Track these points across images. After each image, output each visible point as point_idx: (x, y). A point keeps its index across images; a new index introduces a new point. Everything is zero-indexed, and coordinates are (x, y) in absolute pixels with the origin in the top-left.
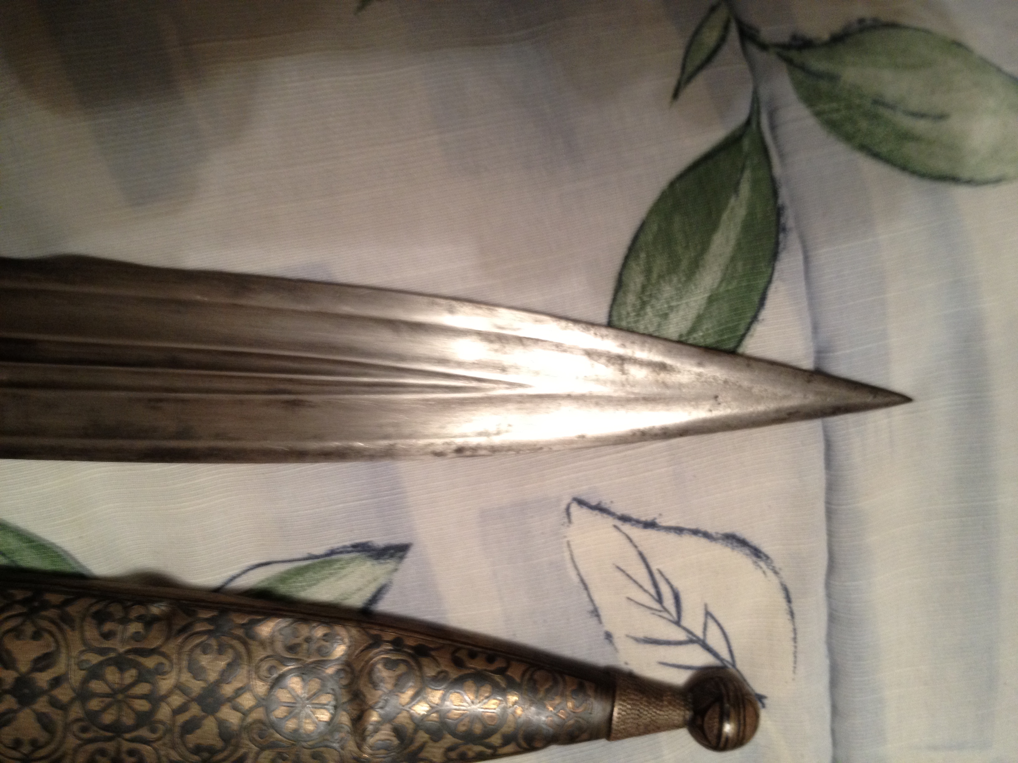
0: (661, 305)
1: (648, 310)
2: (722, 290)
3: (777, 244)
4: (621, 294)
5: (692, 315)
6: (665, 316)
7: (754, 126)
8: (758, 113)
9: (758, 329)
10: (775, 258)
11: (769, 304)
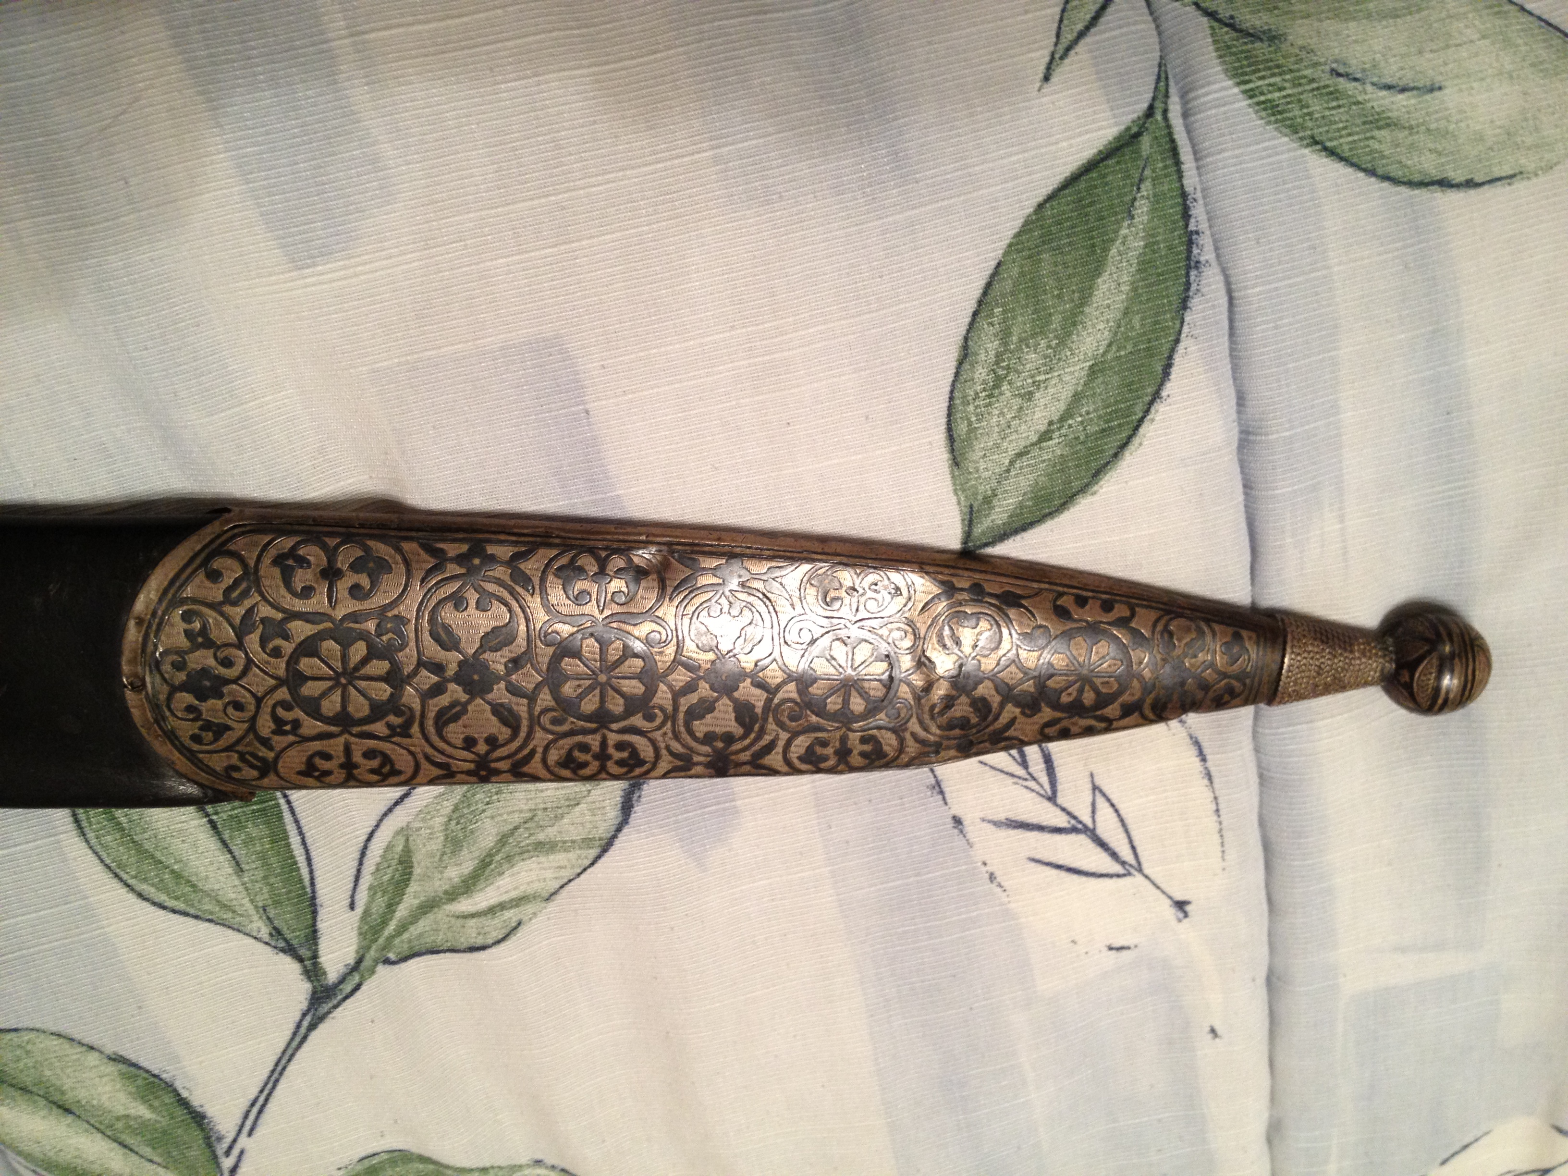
0: (1022, 381)
1: (1005, 387)
2: (1109, 356)
3: (1188, 285)
4: (966, 366)
5: (1066, 394)
6: (1029, 396)
7: (1159, 117)
8: (1167, 96)
9: (1161, 410)
10: (1184, 304)
11: (1176, 372)
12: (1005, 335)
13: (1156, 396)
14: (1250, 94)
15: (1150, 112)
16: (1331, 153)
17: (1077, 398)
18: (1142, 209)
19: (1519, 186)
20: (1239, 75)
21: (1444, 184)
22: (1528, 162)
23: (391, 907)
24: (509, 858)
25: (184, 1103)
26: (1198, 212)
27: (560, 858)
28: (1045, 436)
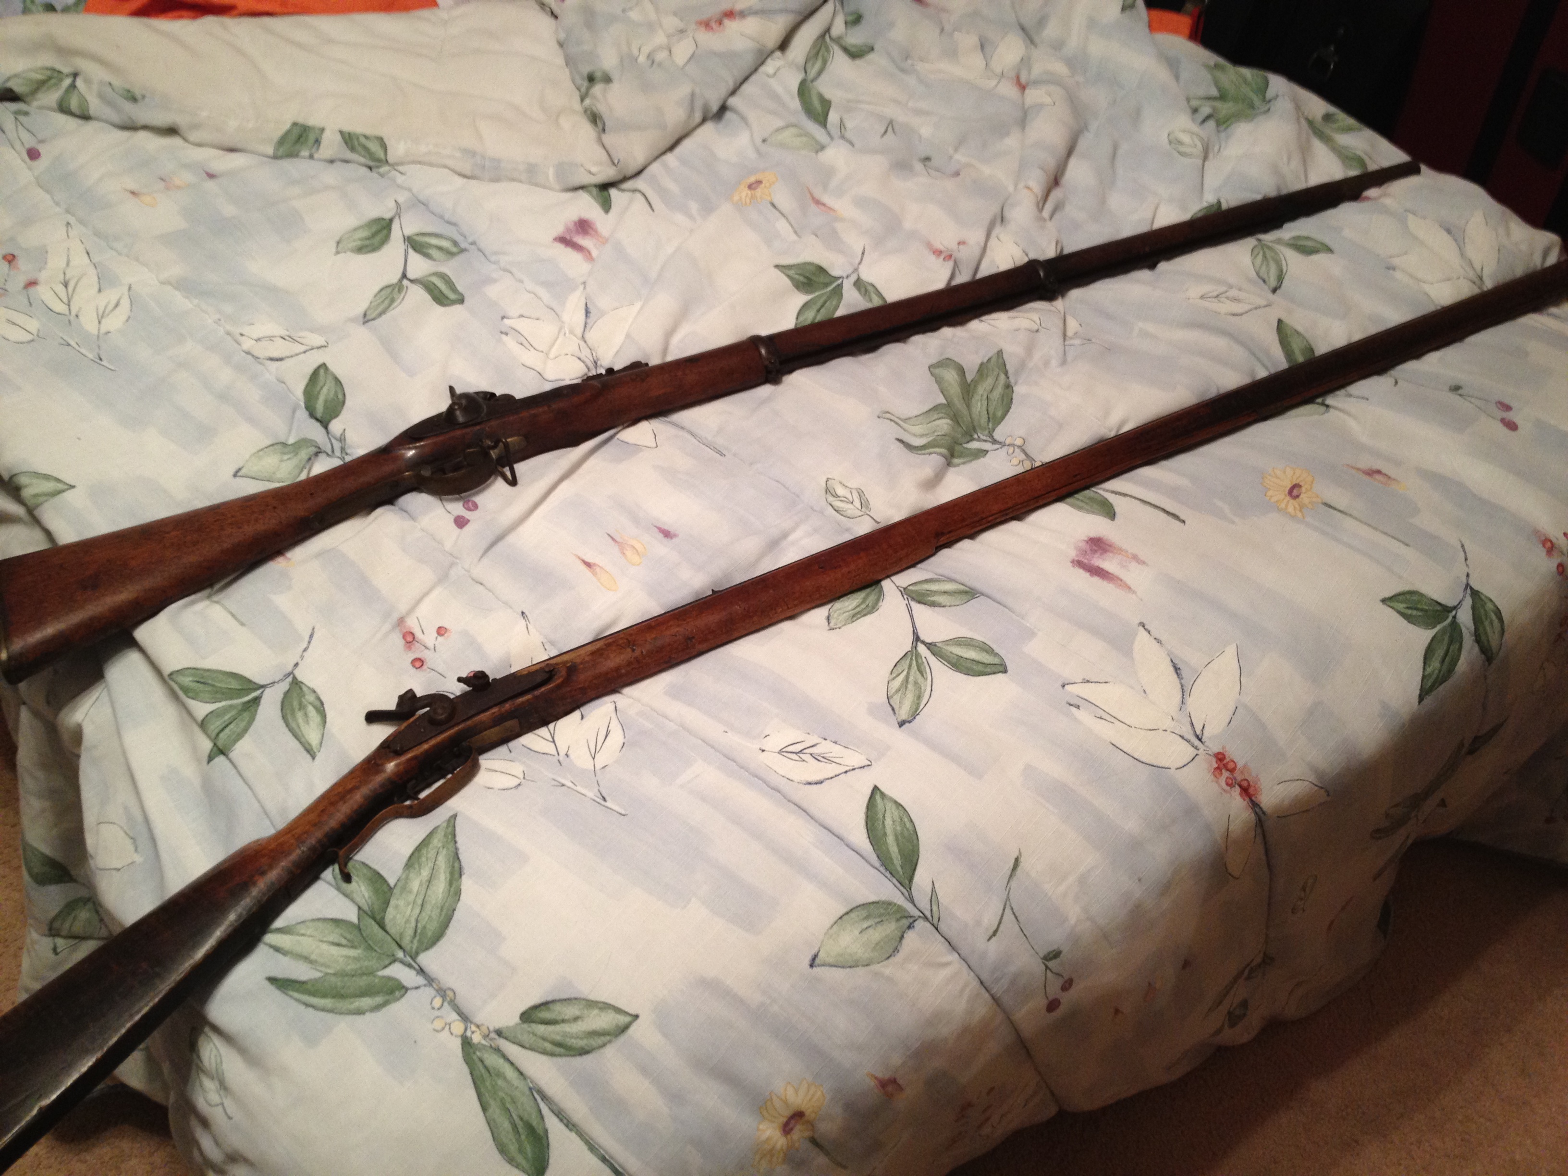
1: (899, 821)
3: (880, 861)
4: (909, 818)
5: (886, 827)
6: (893, 822)
7: (908, 889)
8: (908, 894)
9: (866, 835)
10: (878, 856)
11: (869, 844)
12: (907, 829)
13: (869, 837)
14: (895, 904)
15: (910, 889)
16: (873, 903)
17: (884, 827)
18: (899, 869)
19: (829, 925)
20: (899, 907)
21: (847, 913)
22: (831, 932)
23: (917, 662)
24: (902, 684)
25: (925, 604)
26: (889, 875)
27: (894, 690)
28: (884, 817)
